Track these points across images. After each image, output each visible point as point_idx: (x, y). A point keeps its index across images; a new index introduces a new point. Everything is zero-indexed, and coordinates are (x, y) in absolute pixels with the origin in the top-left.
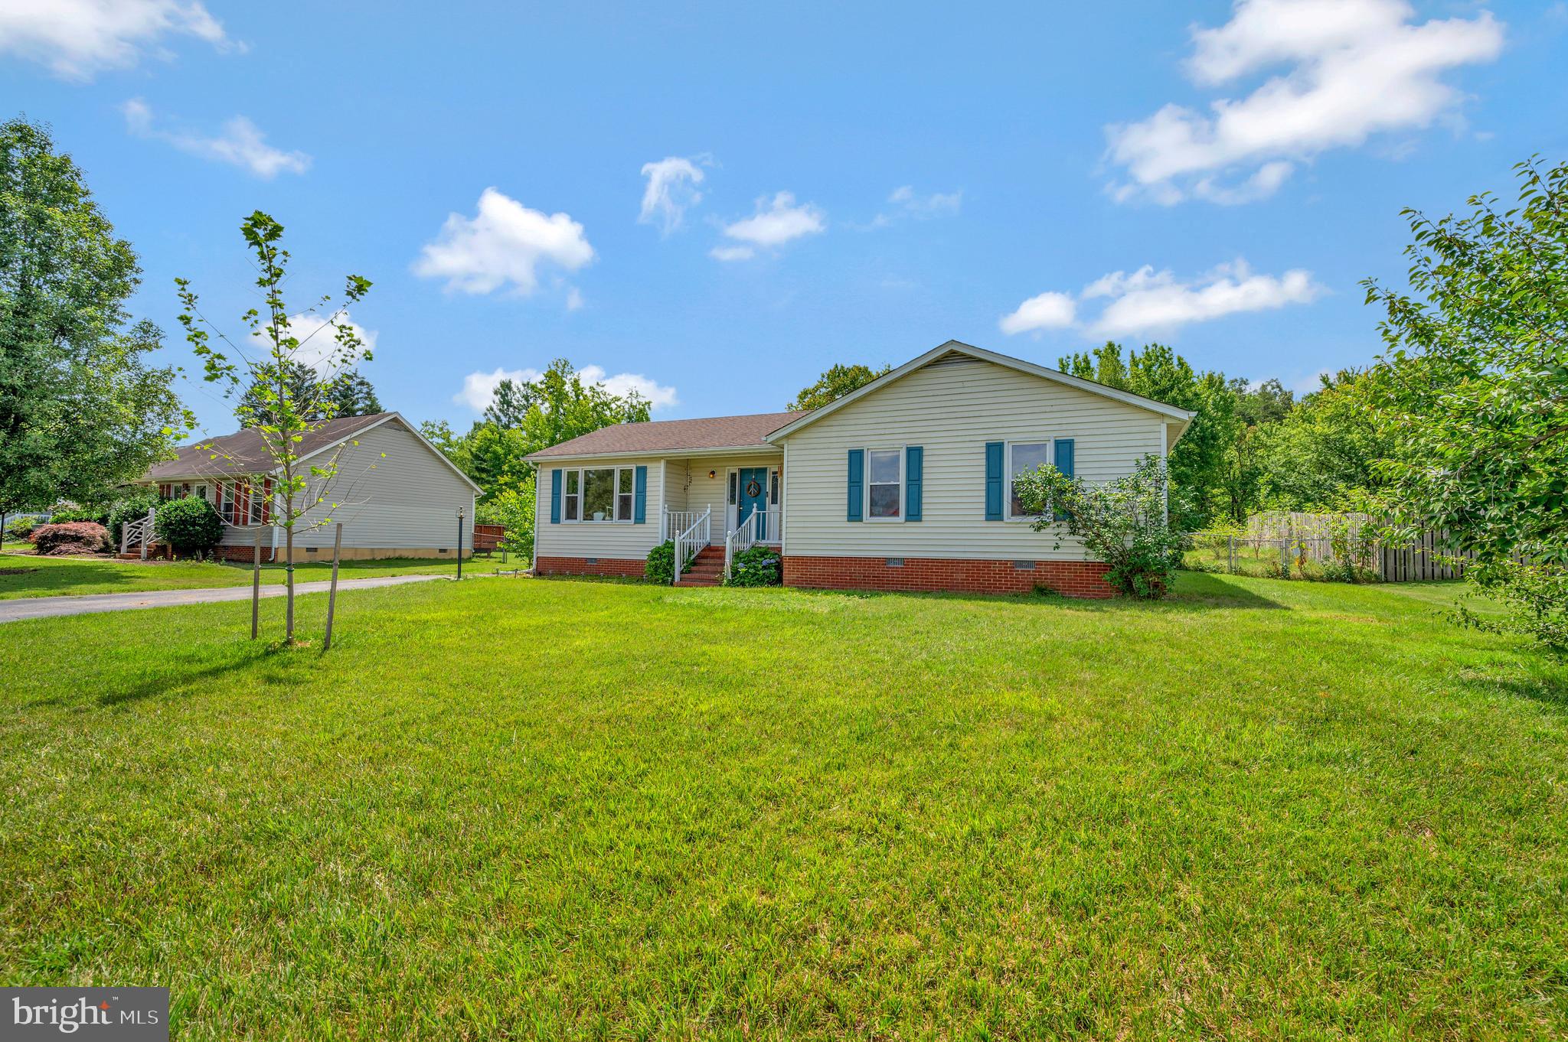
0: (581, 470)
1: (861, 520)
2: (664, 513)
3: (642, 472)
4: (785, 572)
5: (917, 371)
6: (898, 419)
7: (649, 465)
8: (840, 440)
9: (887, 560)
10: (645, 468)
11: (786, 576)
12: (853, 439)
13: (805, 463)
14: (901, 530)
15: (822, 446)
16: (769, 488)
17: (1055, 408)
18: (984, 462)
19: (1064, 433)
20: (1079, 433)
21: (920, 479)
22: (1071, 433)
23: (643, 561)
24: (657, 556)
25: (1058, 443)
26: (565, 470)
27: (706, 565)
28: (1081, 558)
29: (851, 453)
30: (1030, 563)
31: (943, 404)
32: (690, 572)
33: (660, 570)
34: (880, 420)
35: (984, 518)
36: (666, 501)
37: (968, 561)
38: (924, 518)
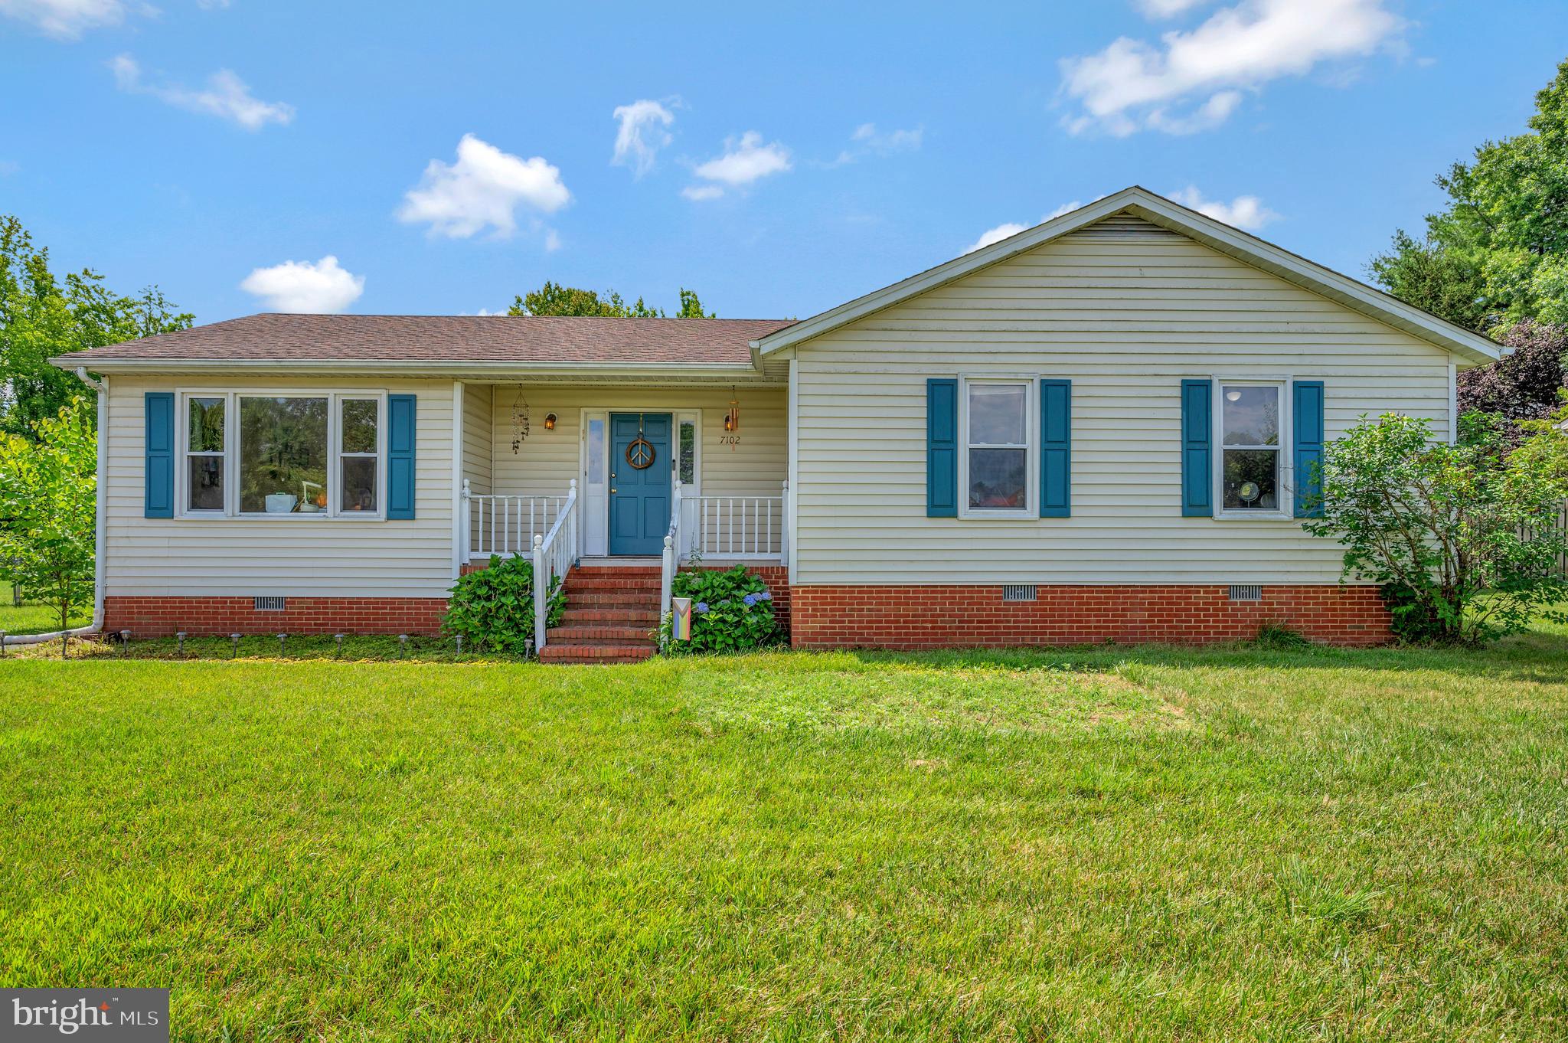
0: (232, 400)
1: (955, 515)
2: (463, 497)
3: (404, 409)
4: (796, 618)
5: (1057, 240)
6: (1022, 326)
7: (421, 393)
8: (908, 358)
9: (1009, 589)
10: (410, 401)
11: (799, 624)
12: (935, 358)
13: (837, 401)
14: (1032, 534)
15: (872, 368)
16: (676, 454)
17: (1292, 328)
18: (1178, 414)
19: (1307, 371)
20: (1331, 371)
21: (1066, 439)
22: (1317, 371)
23: (444, 602)
24: (483, 591)
25: (1298, 387)
26: (183, 397)
27: (587, 606)
28: (1334, 580)
29: (933, 385)
30: (1251, 590)
31: (1106, 305)
32: (562, 623)
33: (499, 623)
34: (987, 326)
35: (1179, 512)
36: (465, 472)
37: (1152, 589)
38: (1074, 512)
